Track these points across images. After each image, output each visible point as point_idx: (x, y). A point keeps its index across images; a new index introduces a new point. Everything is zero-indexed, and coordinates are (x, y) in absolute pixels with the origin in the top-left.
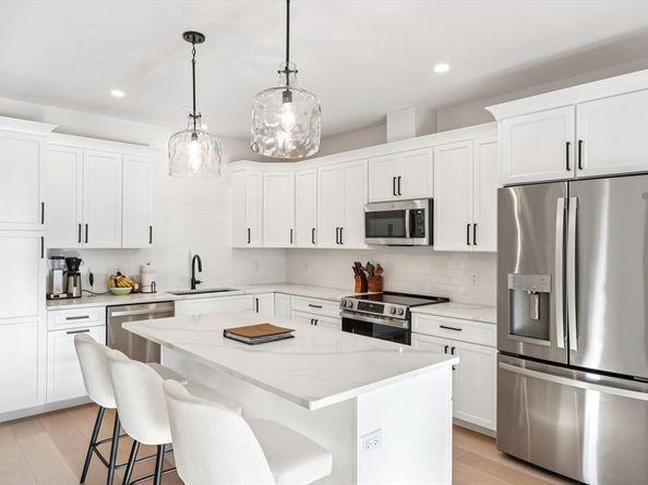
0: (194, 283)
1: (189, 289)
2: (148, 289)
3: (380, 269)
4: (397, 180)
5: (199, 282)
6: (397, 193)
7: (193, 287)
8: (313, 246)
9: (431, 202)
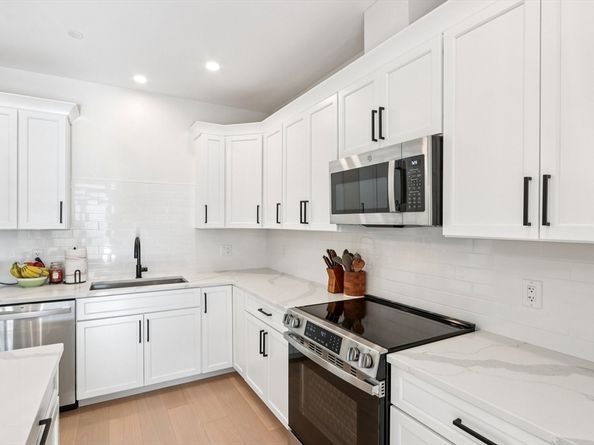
0: (140, 270)
1: (132, 278)
2: (70, 279)
3: (360, 261)
4: (377, 115)
5: (145, 270)
6: (377, 137)
7: (139, 276)
8: (278, 227)
9: (438, 142)
